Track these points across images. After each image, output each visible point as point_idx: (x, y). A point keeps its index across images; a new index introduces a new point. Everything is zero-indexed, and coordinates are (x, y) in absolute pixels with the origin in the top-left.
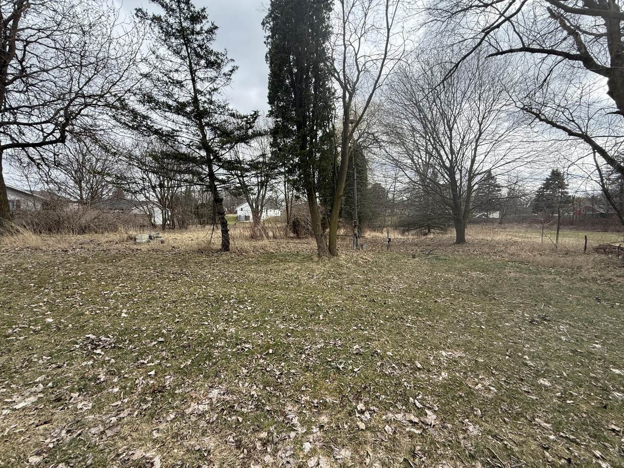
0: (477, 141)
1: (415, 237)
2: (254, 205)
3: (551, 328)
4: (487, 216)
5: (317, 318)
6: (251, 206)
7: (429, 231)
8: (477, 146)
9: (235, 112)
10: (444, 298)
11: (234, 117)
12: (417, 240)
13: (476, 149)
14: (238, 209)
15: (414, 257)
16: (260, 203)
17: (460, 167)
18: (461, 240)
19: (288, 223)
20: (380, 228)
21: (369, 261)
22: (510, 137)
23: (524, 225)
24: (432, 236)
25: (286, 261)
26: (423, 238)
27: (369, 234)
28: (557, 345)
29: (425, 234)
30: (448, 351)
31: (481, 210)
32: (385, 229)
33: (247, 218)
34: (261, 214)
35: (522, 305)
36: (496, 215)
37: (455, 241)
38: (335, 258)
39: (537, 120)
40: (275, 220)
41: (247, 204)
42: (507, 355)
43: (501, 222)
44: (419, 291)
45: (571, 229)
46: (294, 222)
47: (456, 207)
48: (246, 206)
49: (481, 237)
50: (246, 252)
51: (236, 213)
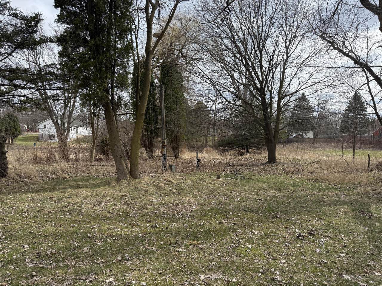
0: (285, 64)
1: (232, 157)
2: (59, 122)
3: (313, 241)
4: (302, 136)
5: (81, 251)
6: (56, 123)
7: (247, 151)
8: (284, 69)
9: (18, 12)
10: (231, 218)
11: (18, 19)
12: (234, 160)
13: (284, 72)
14: (41, 126)
15: (219, 177)
16: (66, 120)
17: (270, 88)
18: (272, 159)
19: (94, 143)
20: (200, 148)
21: (172, 183)
22: (312, 62)
23: (333, 145)
24: (247, 156)
25: (78, 187)
26: (240, 157)
27: (187, 155)
28: (310, 258)
29: (242, 154)
30: (207, 274)
31: (297, 130)
32: (205, 149)
33: (51, 137)
34: (68, 132)
35: (298, 221)
36: (310, 135)
37: (267, 160)
38: (137, 180)
39: (332, 48)
40: (84, 139)
41: (50, 121)
42: (260, 272)
43: (314, 141)
44: (209, 212)
45: (369, 148)
46: (102, 142)
47: (267, 127)
48: (49, 123)
49: (292, 156)
50: (30, 178)
51: (38, 131)
